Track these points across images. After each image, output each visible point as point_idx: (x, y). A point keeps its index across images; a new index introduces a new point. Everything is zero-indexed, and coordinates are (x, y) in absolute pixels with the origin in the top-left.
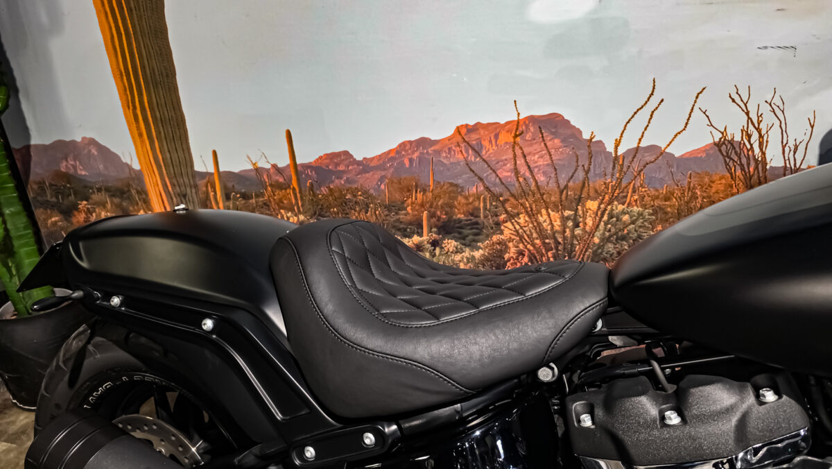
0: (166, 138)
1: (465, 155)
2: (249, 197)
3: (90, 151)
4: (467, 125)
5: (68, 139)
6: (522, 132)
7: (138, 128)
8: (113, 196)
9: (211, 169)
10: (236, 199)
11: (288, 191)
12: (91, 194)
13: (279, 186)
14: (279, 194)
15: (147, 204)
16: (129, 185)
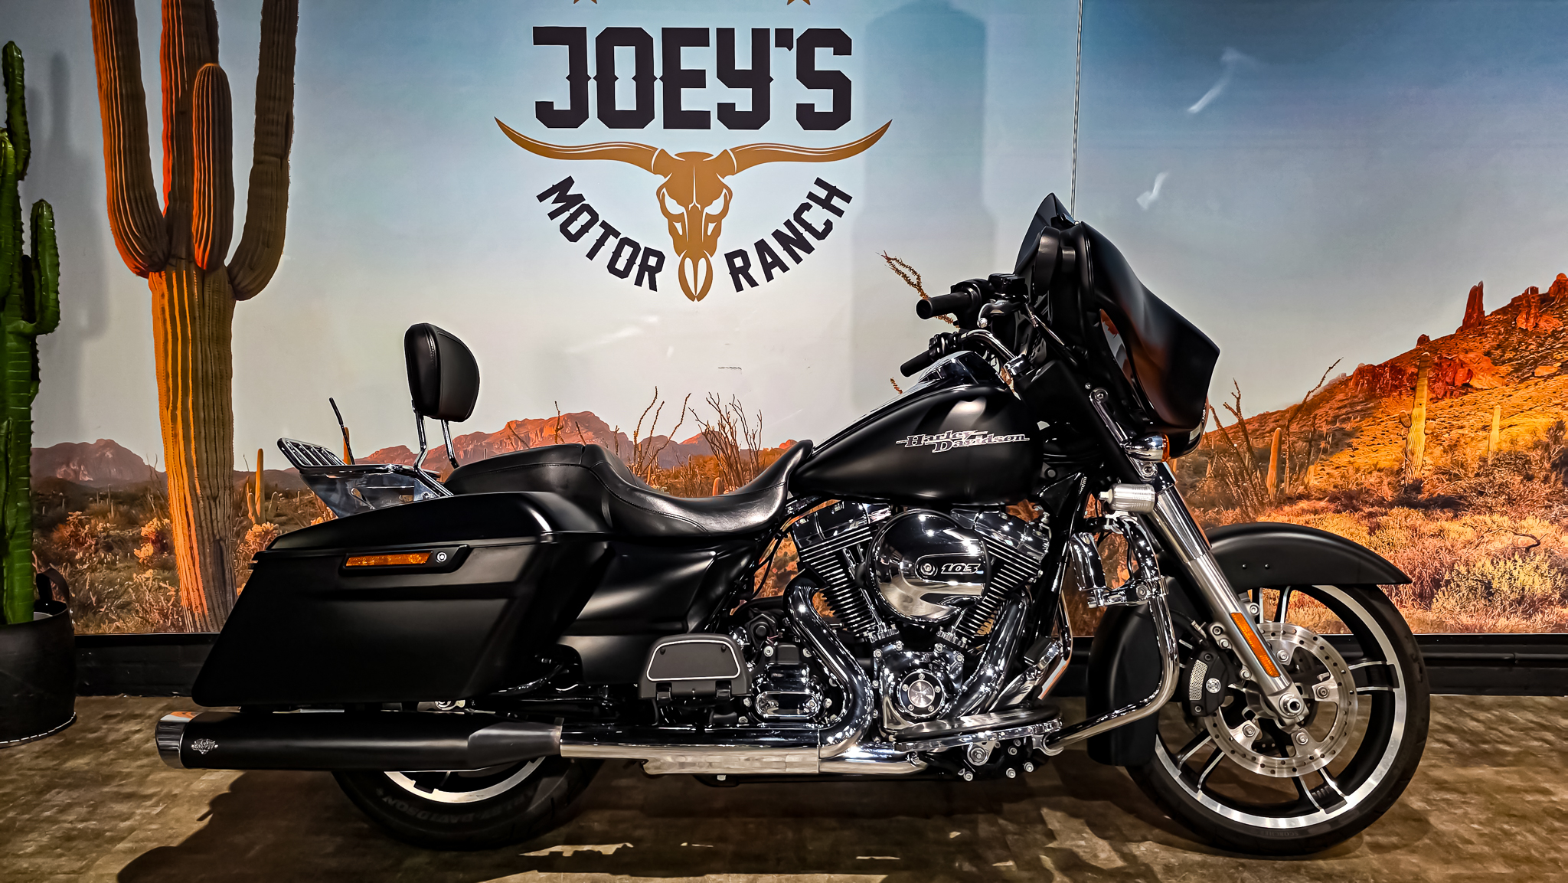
0: (205, 438)
1: (515, 446)
2: (293, 497)
3: (103, 453)
4: (517, 421)
5: (77, 443)
6: (563, 427)
7: (174, 428)
8: (121, 503)
9: (254, 468)
10: (276, 498)
12: (91, 502)
15: (164, 510)
16: (146, 489)
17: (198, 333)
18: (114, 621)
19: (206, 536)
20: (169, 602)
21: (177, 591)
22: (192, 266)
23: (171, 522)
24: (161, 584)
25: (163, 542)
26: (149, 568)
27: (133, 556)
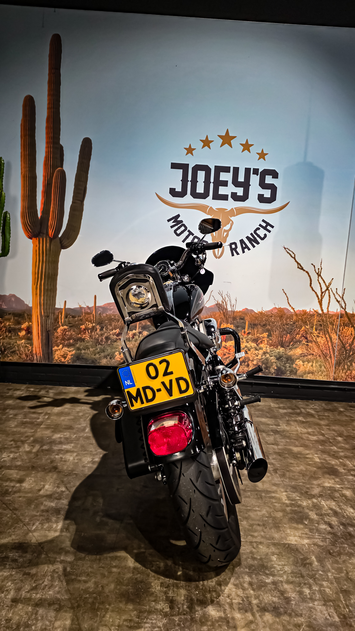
0: (47, 296)
2: (75, 318)
3: (11, 299)
5: (2, 294)
7: (36, 292)
8: (16, 316)
9: (62, 307)
10: (69, 318)
11: (91, 315)
12: (5, 315)
13: (88, 314)
14: (87, 316)
15: (30, 320)
16: (24, 312)
17: (48, 259)
18: (9, 357)
19: (44, 329)
20: (29, 351)
21: (32, 348)
22: (48, 236)
23: (32, 324)
24: (27, 345)
25: (29, 330)
26: (23, 339)
27: (18, 335)
